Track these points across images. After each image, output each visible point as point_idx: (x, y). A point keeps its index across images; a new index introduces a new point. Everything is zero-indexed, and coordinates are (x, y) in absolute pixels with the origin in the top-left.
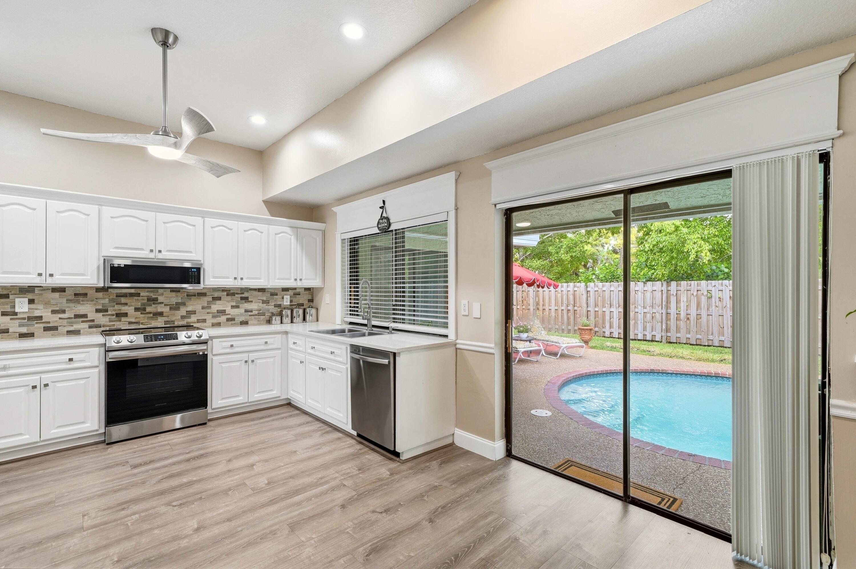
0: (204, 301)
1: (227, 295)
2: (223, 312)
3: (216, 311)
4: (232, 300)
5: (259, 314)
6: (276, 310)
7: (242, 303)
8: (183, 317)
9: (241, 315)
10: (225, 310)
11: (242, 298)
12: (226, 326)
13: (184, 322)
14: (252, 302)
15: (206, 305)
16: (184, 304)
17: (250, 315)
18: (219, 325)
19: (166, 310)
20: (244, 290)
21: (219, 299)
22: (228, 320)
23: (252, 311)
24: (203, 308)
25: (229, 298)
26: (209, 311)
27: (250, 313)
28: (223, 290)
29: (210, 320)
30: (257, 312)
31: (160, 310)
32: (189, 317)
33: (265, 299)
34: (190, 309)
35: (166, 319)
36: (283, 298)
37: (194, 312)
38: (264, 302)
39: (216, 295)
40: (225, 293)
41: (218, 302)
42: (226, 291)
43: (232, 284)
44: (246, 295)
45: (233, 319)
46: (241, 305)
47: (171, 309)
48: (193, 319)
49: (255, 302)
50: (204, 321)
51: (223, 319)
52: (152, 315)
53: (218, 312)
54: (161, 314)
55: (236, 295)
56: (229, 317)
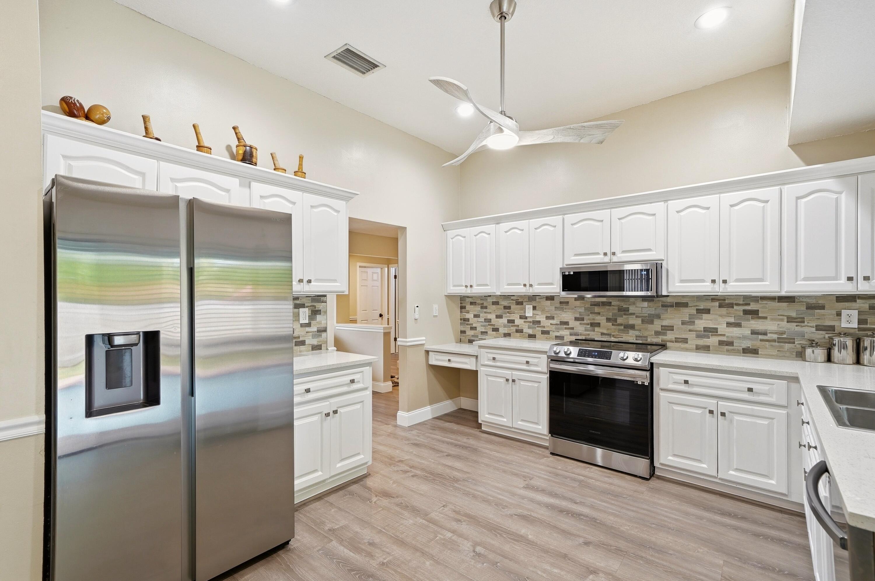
0: (685, 313)
1: (720, 306)
2: (714, 331)
3: (702, 329)
4: (728, 315)
5: (780, 340)
6: (821, 336)
7: (748, 320)
8: (657, 333)
9: (744, 338)
10: (717, 329)
11: (746, 312)
12: (717, 352)
13: (658, 340)
14: (765, 318)
15: (687, 319)
16: (658, 317)
17: (761, 340)
18: (706, 349)
19: (637, 322)
20: (748, 299)
21: (707, 311)
22: (721, 343)
23: (765, 334)
24: (683, 323)
25: (724, 311)
26: (691, 327)
27: (760, 337)
28: (714, 298)
29: (693, 341)
30: (775, 336)
31: (631, 322)
32: (665, 334)
33: (794, 314)
34: (665, 323)
35: (637, 333)
36: (839, 314)
37: (671, 328)
38: (790, 320)
39: (702, 305)
40: (717, 304)
41: (705, 316)
42: (718, 300)
44: (753, 306)
45: (731, 344)
46: (743, 323)
47: (643, 321)
48: (670, 336)
49: (772, 320)
50: (685, 341)
51: (713, 341)
52: (623, 327)
53: (706, 330)
54: (632, 327)
55: (735, 307)
56: (724, 339)
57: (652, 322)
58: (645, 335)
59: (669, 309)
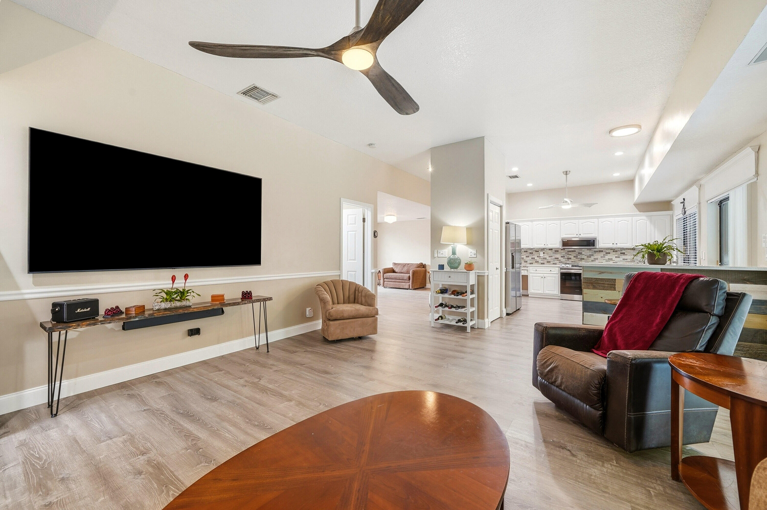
0: (602, 254)
1: (613, 251)
10: (612, 259)
11: (621, 253)
14: (627, 255)
15: (603, 256)
16: (593, 255)
17: (626, 262)
19: (585, 257)
20: (623, 249)
21: (609, 253)
23: (627, 260)
24: (601, 257)
25: (614, 253)
26: (604, 258)
28: (611, 249)
34: (595, 257)
37: (597, 259)
39: (608, 251)
41: (608, 255)
42: (612, 249)
43: (616, 246)
44: (623, 252)
46: (620, 257)
47: (587, 257)
52: (580, 259)
55: (618, 252)
57: (590, 257)
59: (597, 253)
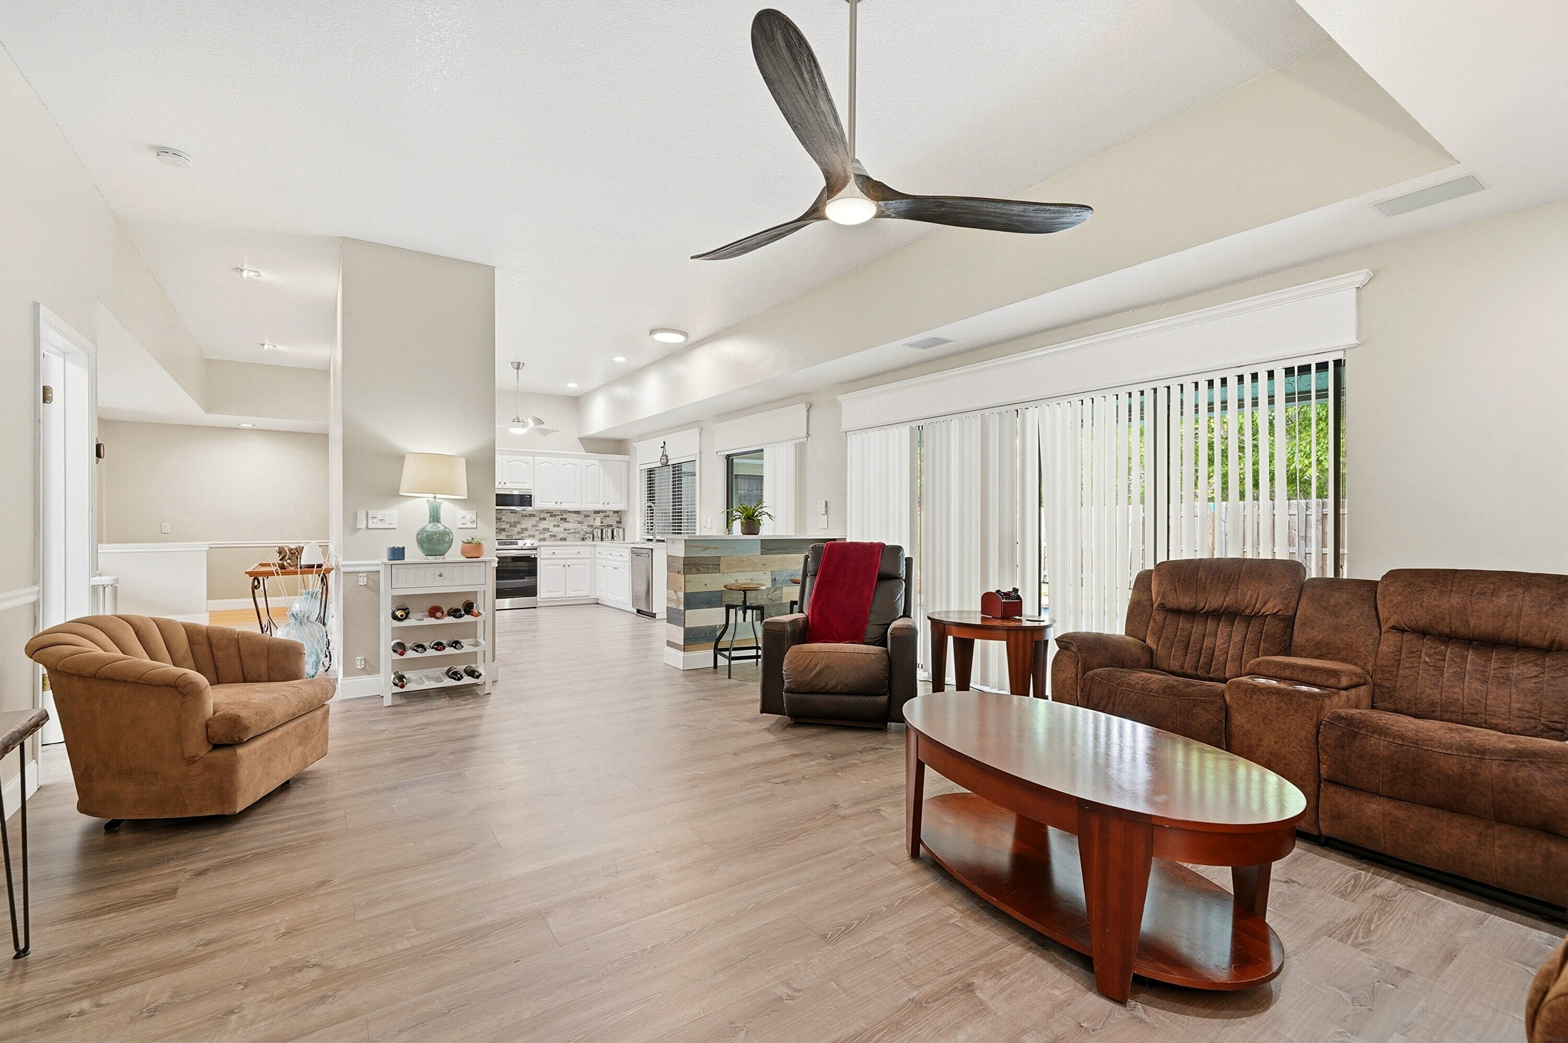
0: (533, 520)
1: (551, 516)
2: (547, 530)
3: (542, 529)
4: (554, 520)
5: (574, 533)
6: (590, 529)
7: (562, 523)
8: (519, 533)
9: (561, 532)
11: (562, 519)
12: (550, 539)
14: (569, 521)
15: (535, 523)
16: (519, 523)
18: (544, 539)
20: (563, 512)
21: (545, 519)
22: (551, 536)
23: (569, 530)
25: (552, 519)
26: (536, 528)
27: (568, 532)
28: (548, 512)
29: (538, 536)
30: (573, 531)
31: (503, 527)
32: (523, 533)
33: (579, 519)
34: (524, 524)
35: (507, 533)
36: (595, 519)
37: (526, 529)
38: (579, 522)
40: (549, 515)
41: (547, 520)
42: (550, 513)
43: (554, 507)
44: (565, 516)
45: (555, 536)
48: (526, 534)
49: (572, 522)
50: (534, 536)
51: (547, 535)
53: (544, 529)
54: (504, 530)
56: (552, 533)
57: (515, 526)
58: (512, 534)
59: (527, 519)
